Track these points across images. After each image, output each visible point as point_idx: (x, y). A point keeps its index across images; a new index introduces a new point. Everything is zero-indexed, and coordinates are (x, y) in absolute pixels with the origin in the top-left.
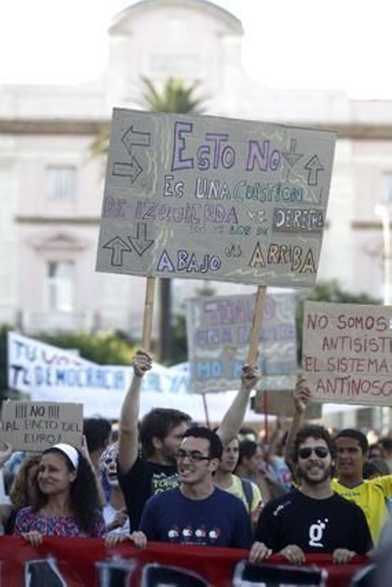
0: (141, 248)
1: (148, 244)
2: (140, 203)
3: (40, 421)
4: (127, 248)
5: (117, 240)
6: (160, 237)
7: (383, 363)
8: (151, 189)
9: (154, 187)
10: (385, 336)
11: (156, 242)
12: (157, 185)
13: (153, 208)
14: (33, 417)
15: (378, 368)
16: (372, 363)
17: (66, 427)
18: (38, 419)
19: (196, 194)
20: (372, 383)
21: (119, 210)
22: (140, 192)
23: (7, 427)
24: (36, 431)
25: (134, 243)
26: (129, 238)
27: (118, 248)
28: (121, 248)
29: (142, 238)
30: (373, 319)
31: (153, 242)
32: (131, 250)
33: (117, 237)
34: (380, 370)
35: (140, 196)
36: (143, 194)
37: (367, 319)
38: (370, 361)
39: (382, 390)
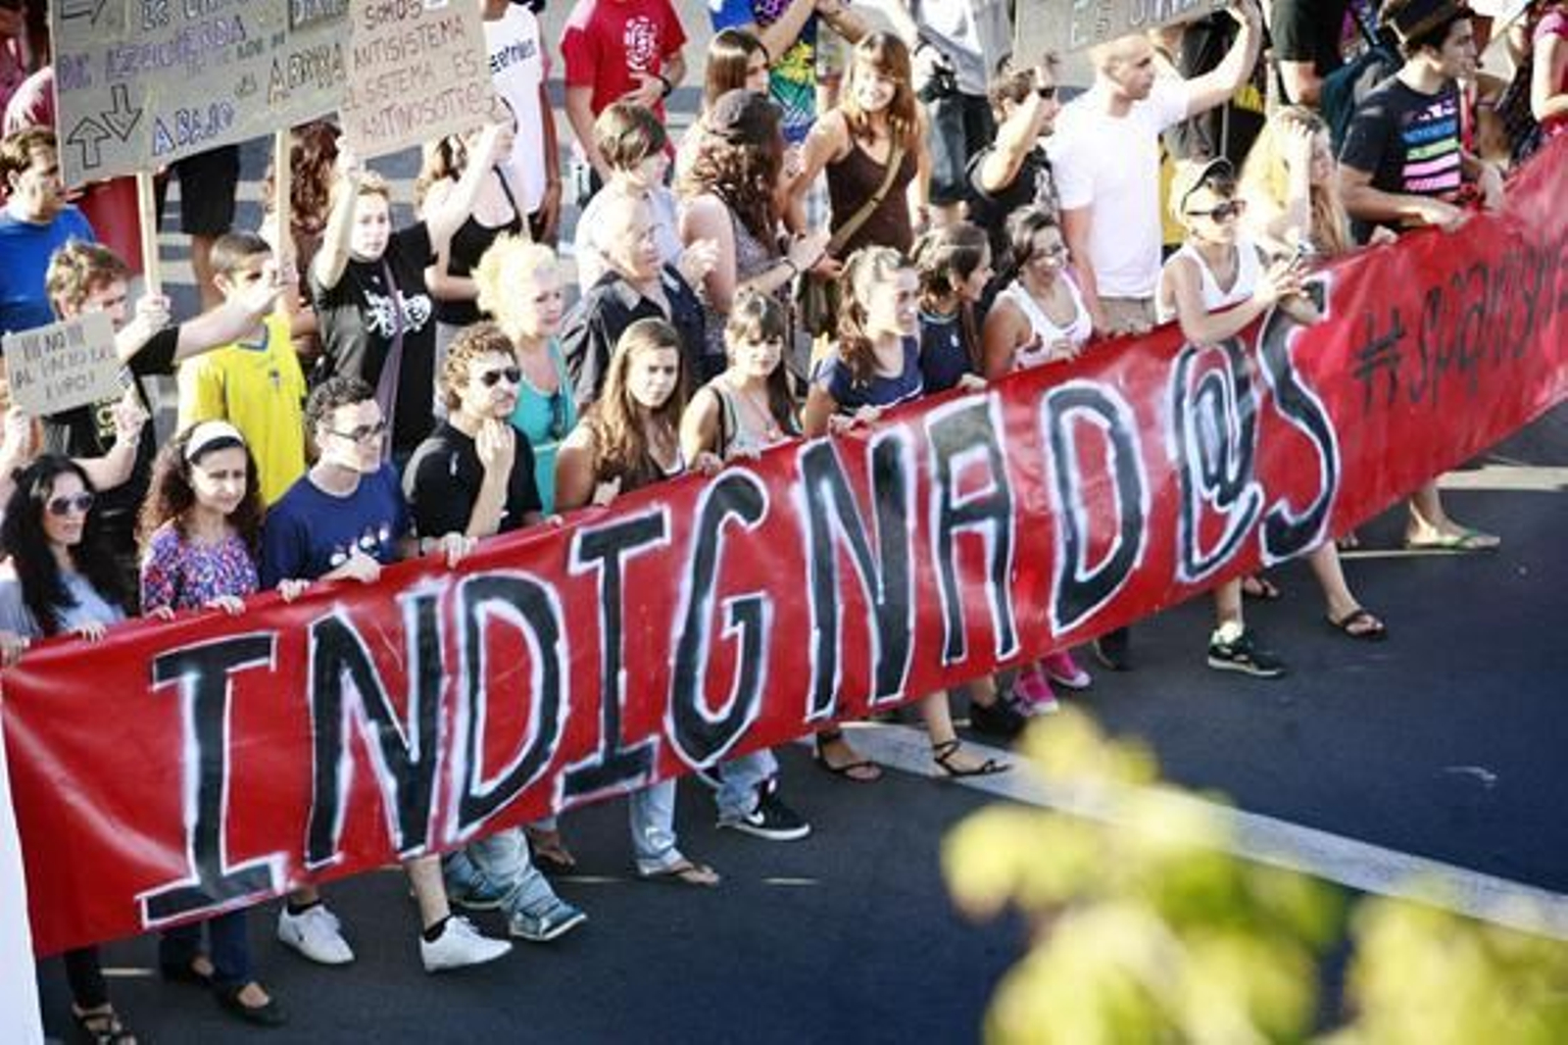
0: (123, 126)
1: (131, 117)
2: (110, 54)
3: (62, 357)
4: (102, 134)
5: (87, 124)
6: (148, 99)
8: (122, 25)
9: (127, 20)
11: (145, 107)
12: (132, 14)
13: (131, 57)
14: (52, 354)
17: (98, 355)
18: (57, 354)
19: (185, 10)
21: (80, 74)
22: (107, 35)
23: (19, 382)
24: (59, 376)
25: (113, 123)
26: (103, 116)
27: (89, 137)
28: (94, 136)
29: (122, 107)
31: (140, 111)
32: (108, 136)
33: (86, 119)
35: (106, 41)
36: (114, 37)
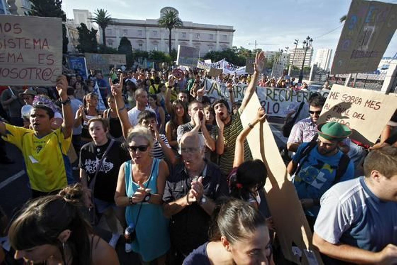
7: (19, 56)
10: (21, 37)
15: (16, 59)
16: (11, 56)
20: (10, 70)
30: (10, 25)
34: (17, 61)
37: (5, 25)
38: (9, 54)
39: (18, 75)
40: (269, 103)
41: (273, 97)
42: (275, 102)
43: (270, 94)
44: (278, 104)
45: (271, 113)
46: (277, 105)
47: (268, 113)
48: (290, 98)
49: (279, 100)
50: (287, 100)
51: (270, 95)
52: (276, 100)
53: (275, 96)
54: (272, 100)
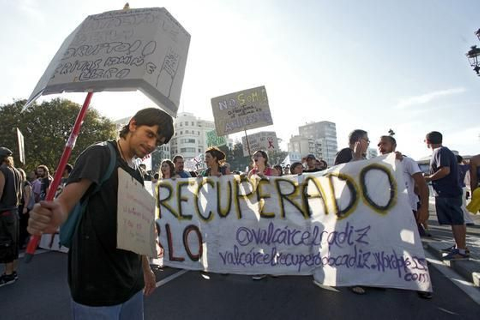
40: (167, 226)
41: (175, 209)
42: (187, 223)
43: (169, 198)
44: (195, 228)
45: (182, 260)
46: (193, 234)
47: (172, 259)
48: (234, 205)
49: (196, 216)
50: (222, 215)
51: (167, 203)
52: (190, 217)
53: (183, 203)
54: (176, 216)
